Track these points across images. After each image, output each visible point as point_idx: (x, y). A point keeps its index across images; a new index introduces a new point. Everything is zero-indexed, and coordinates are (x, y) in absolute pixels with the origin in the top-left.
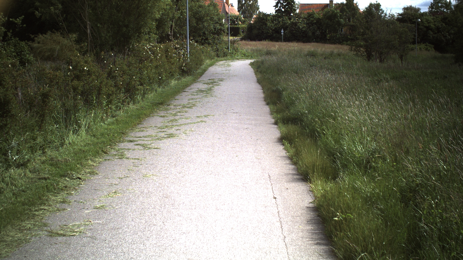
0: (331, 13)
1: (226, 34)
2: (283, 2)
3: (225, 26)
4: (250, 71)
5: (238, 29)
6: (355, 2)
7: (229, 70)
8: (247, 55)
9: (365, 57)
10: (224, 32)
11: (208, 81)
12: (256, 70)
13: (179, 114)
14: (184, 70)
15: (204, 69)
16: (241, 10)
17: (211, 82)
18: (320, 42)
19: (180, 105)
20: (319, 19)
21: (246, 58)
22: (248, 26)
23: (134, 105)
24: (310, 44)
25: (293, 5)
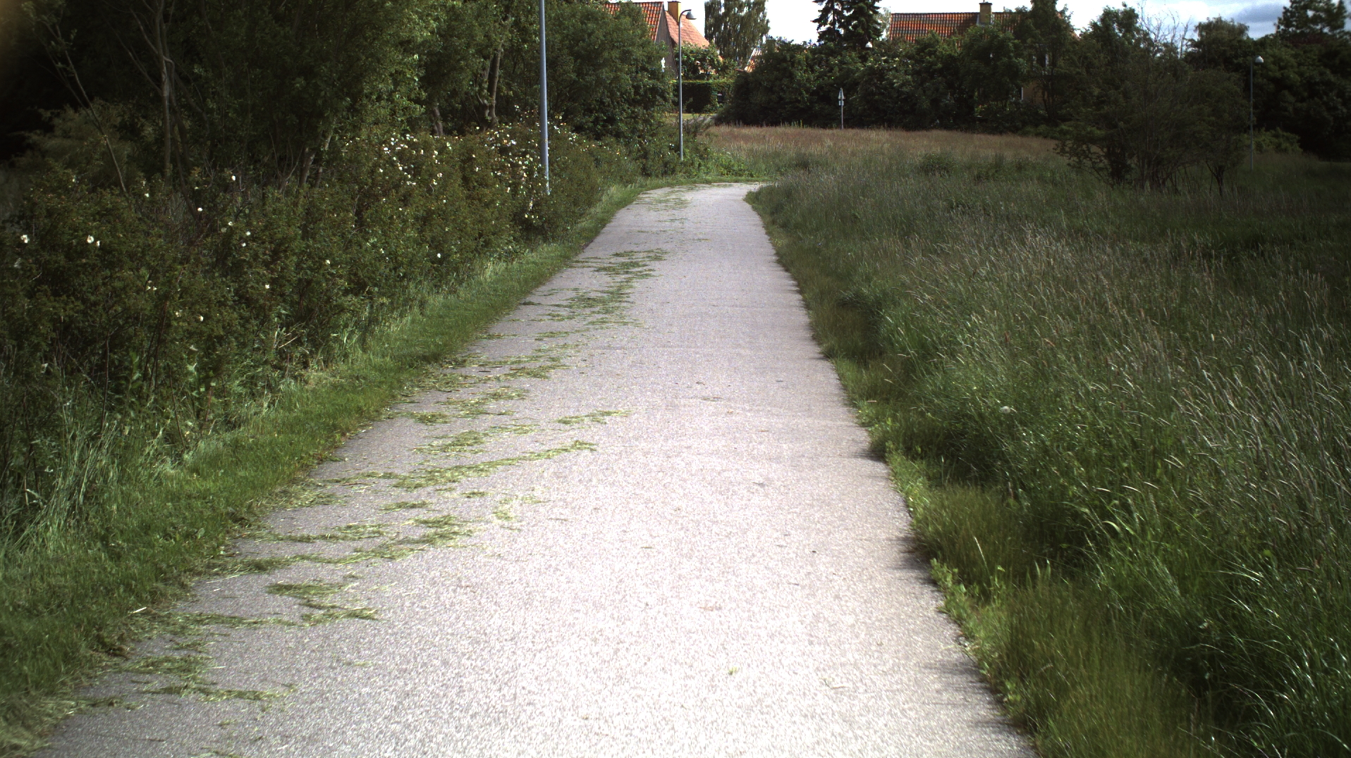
0: (986, 40)
1: (669, 105)
2: (843, 9)
3: (666, 79)
4: (751, 225)
5: (707, 89)
6: (1059, 7)
7: (682, 220)
8: (736, 168)
9: (1106, 173)
10: (665, 99)
11: (613, 260)
12: (769, 219)
13: (492, 405)
14: (531, 224)
15: (600, 215)
16: (714, 33)
17: (623, 265)
18: (957, 129)
19: (501, 364)
20: (950, 61)
21: (734, 178)
22: (736, 81)
23: (327, 367)
24: (928, 133)
25: (871, 16)
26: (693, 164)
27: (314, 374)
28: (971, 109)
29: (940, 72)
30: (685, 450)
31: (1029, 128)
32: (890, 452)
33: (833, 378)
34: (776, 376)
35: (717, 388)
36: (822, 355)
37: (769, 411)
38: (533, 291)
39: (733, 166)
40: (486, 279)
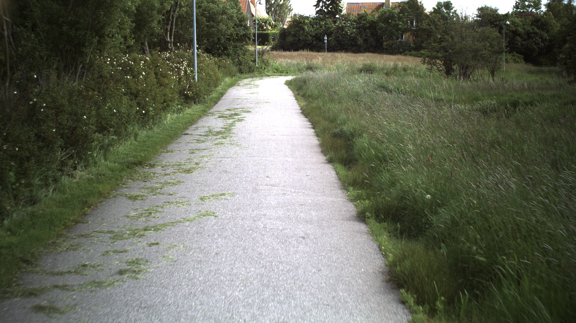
1: (252, 42)
2: (326, 1)
3: (250, 30)
5: (267, 35)
7: (257, 93)
9: (443, 72)
10: (249, 39)
11: (226, 112)
14: (188, 96)
16: (270, 11)
17: (231, 115)
18: (376, 53)
20: (373, 22)
21: (280, 74)
22: (280, 32)
23: (86, 169)
24: (364, 54)
25: (338, 4)
26: (261, 68)
27: (79, 173)
28: (382, 44)
29: (368, 28)
30: (263, 217)
31: (407, 52)
32: (369, 218)
33: (333, 173)
34: (306, 173)
35: (277, 180)
36: (327, 161)
37: (304, 193)
38: (189, 128)
39: (279, 69)
40: (167, 122)
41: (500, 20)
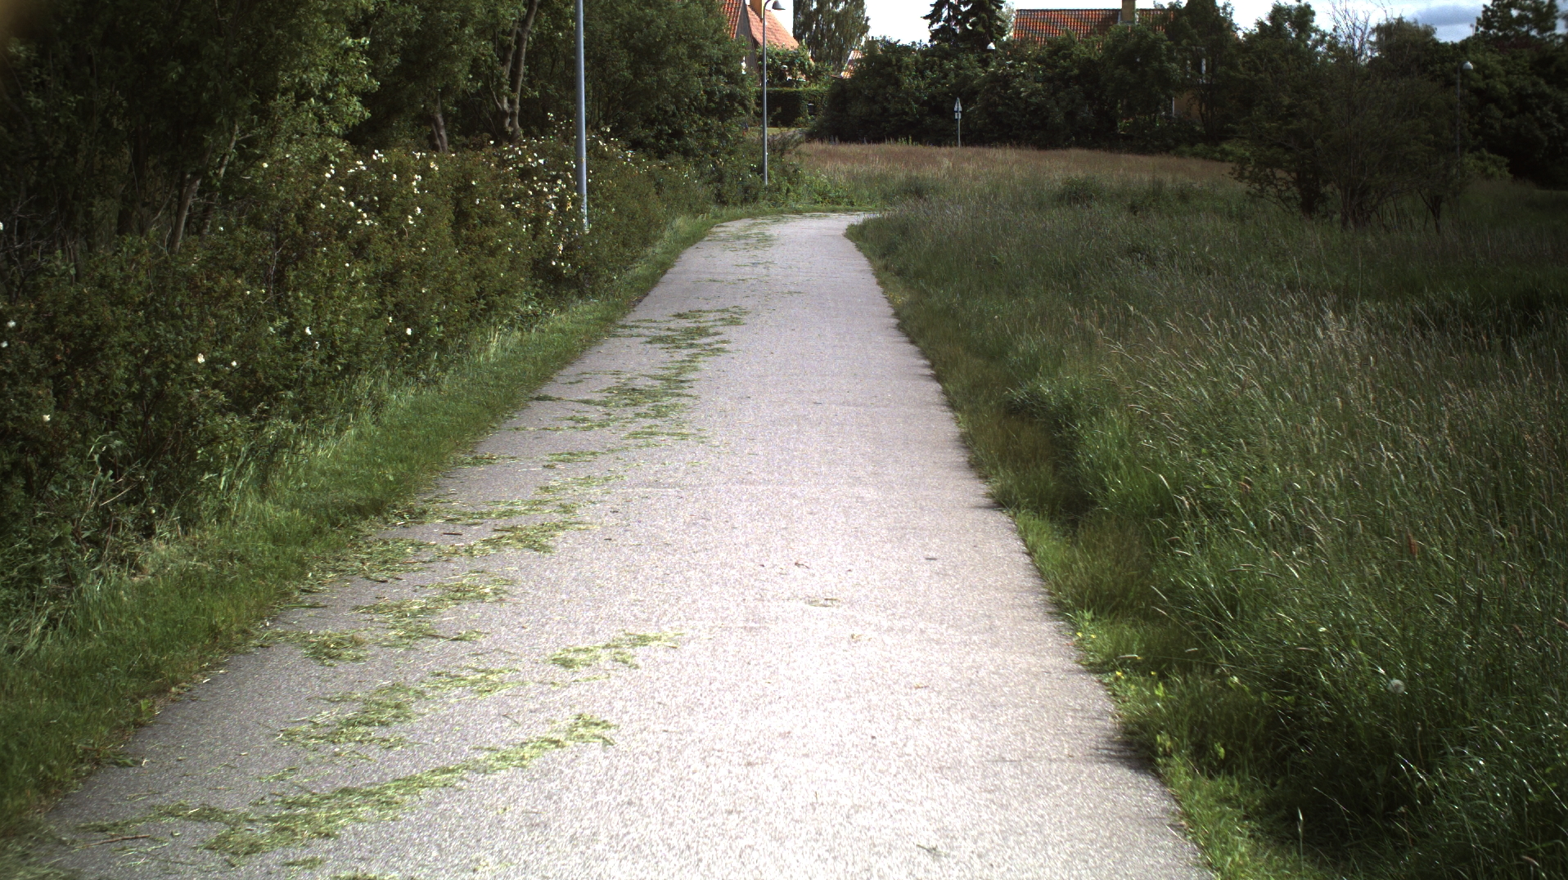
0: (1132, 41)
1: (751, 116)
3: (747, 84)
4: (857, 271)
5: (796, 98)
7: (767, 264)
8: (832, 194)
9: (1294, 203)
10: (745, 108)
11: (672, 325)
12: (879, 263)
14: (561, 274)
15: (660, 258)
16: (804, 32)
17: (687, 332)
18: (1098, 148)
19: (482, 517)
20: (1089, 64)
21: (831, 207)
22: (831, 89)
23: (185, 533)
24: (1065, 152)
25: (994, 11)
26: (779, 189)
27: (160, 549)
28: (1114, 124)
29: (1077, 79)
31: (1183, 147)
32: (1167, 755)
34: (923, 546)
35: (829, 577)
36: (989, 501)
37: (922, 632)
38: (555, 376)
39: (829, 192)
40: (487, 359)
41: (1443, 60)
